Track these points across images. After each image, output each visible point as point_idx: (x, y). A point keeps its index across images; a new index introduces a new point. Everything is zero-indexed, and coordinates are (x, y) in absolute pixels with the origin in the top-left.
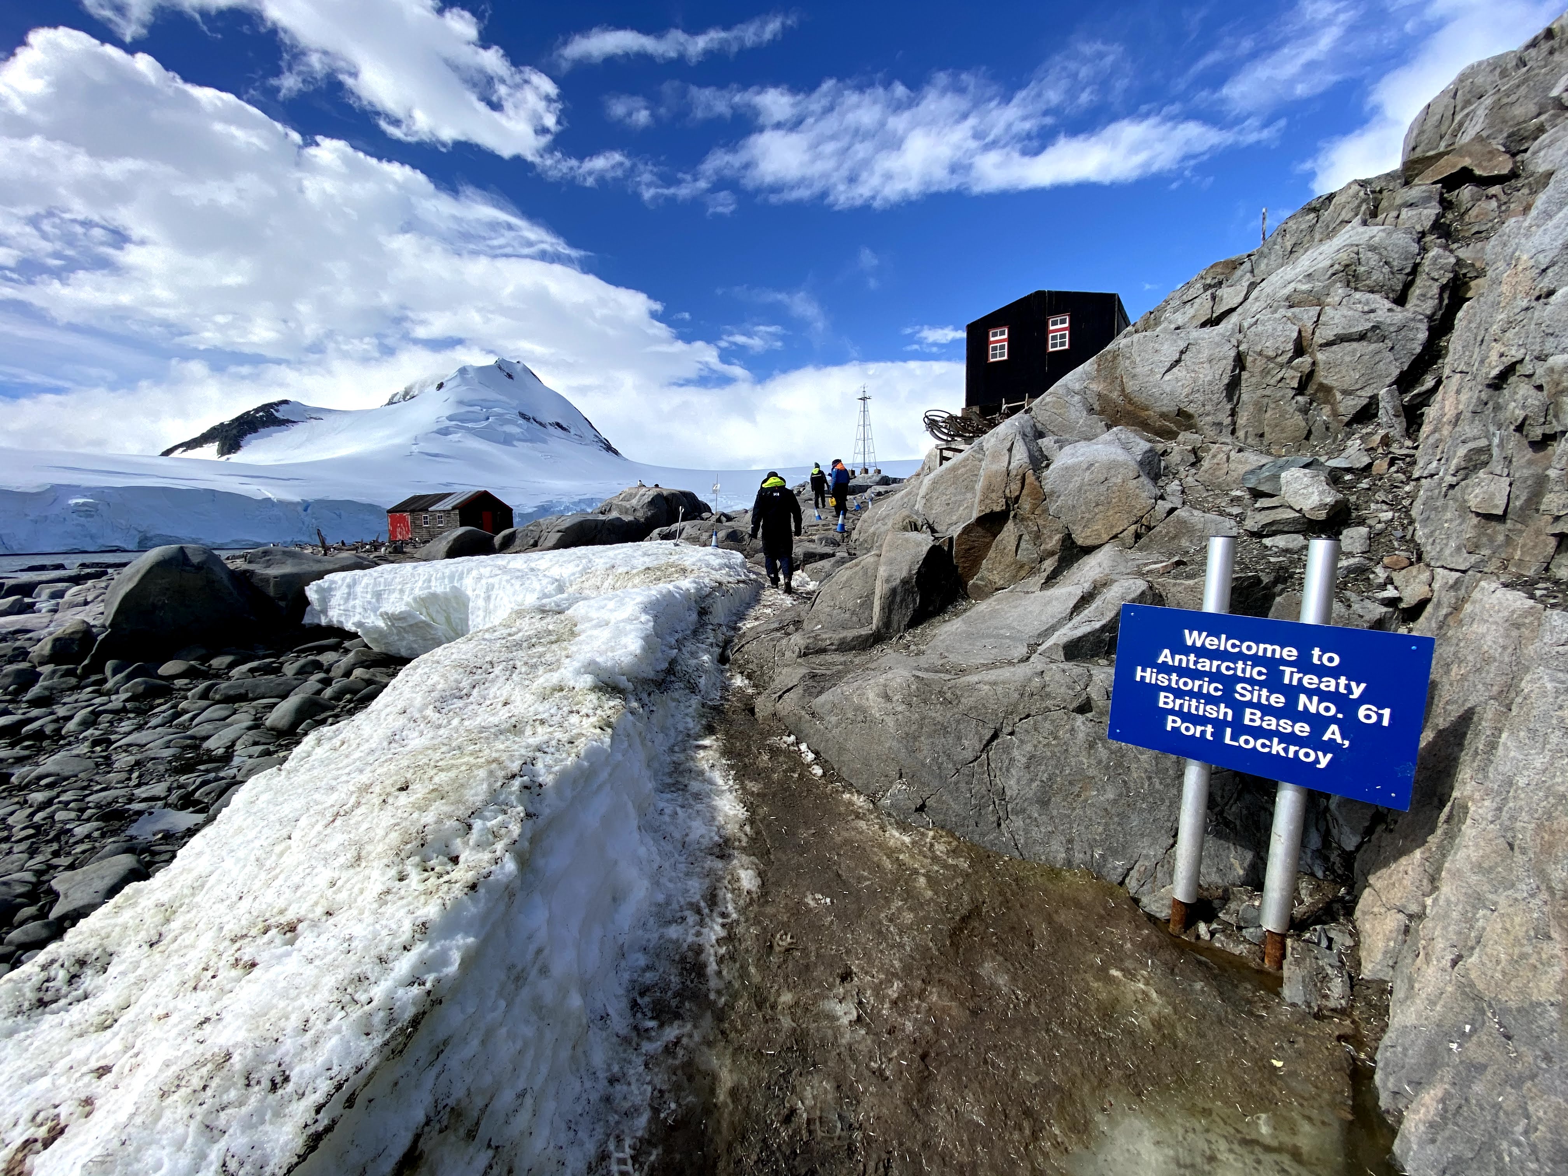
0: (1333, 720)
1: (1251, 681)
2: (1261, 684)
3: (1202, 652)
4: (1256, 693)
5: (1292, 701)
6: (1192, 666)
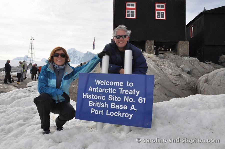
0: (133, 103)
1: (112, 94)
2: (115, 95)
3: (100, 86)
4: (114, 97)
5: (122, 99)
6: (97, 91)
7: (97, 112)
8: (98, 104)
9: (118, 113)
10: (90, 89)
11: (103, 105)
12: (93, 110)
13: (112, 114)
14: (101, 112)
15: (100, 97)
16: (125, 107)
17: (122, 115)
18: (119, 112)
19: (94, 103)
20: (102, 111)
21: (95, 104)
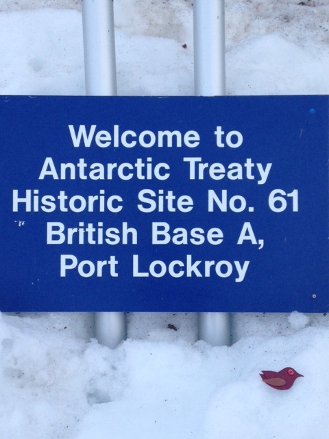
0: (245, 216)
1: (154, 184)
2: (166, 186)
3: (94, 154)
4: (161, 199)
5: (201, 201)
6: (83, 177)
7: (86, 269)
8: (89, 233)
9: (185, 262)
10: (48, 169)
11: (113, 237)
12: (69, 262)
13: (158, 269)
14: (106, 269)
15: (97, 203)
16: (215, 236)
17: (201, 268)
18: (189, 258)
19: (71, 232)
20: (113, 262)
21: (76, 236)
